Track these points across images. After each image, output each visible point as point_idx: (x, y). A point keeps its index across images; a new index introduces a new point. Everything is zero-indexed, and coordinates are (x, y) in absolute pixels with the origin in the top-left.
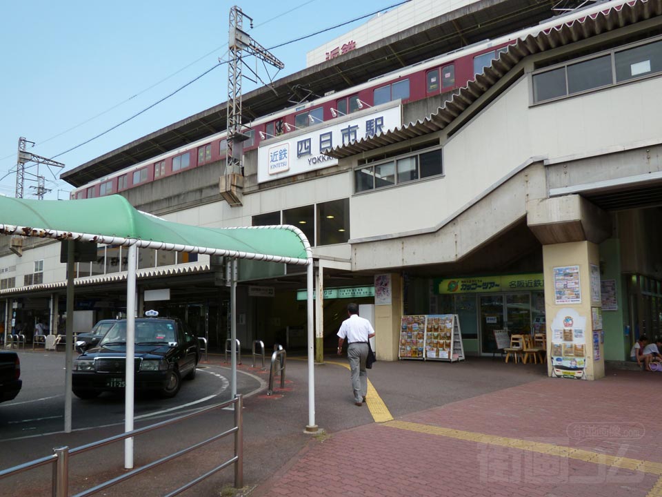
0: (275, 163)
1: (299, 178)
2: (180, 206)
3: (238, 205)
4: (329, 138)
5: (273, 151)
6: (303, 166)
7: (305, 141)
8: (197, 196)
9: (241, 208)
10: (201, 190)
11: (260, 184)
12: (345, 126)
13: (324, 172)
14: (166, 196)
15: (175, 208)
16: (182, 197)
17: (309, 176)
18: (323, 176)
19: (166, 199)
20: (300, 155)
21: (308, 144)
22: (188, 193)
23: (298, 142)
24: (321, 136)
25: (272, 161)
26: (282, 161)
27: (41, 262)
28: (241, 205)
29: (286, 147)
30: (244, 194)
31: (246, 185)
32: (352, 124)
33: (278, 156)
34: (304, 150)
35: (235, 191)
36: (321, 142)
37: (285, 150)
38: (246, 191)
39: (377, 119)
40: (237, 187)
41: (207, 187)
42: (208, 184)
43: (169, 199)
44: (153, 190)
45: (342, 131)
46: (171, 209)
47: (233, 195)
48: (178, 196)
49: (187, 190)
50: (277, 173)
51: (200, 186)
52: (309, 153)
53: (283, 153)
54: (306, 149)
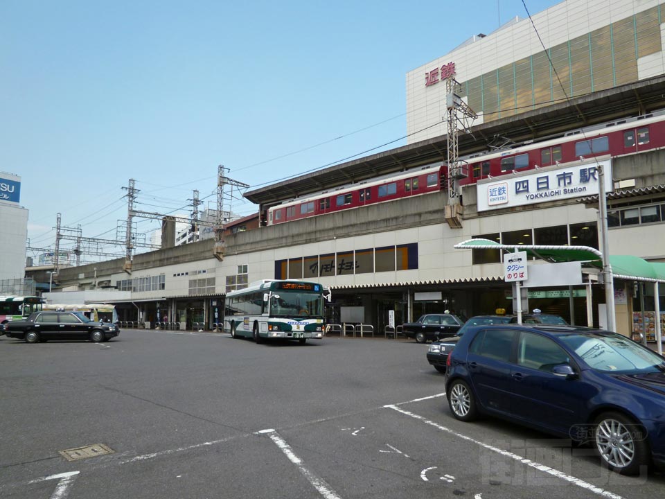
0: (495, 197)
1: (517, 209)
2: (399, 226)
3: (458, 228)
4: (545, 180)
5: (492, 188)
6: (522, 200)
7: (523, 182)
8: (417, 219)
9: (461, 229)
10: (420, 215)
11: (479, 212)
12: (560, 172)
13: (541, 206)
14: (383, 217)
15: (394, 227)
16: (401, 219)
17: (527, 208)
18: (539, 208)
19: (384, 220)
20: (518, 192)
21: (525, 184)
22: (406, 216)
23: (516, 183)
24: (538, 179)
25: (491, 195)
26: (501, 196)
27: (245, 267)
28: (462, 227)
29: (505, 185)
30: (464, 219)
31: (465, 213)
32: (567, 171)
33: (497, 193)
34: (522, 188)
35: (459, 218)
36: (538, 184)
37: (504, 188)
38: (465, 217)
39: (590, 169)
40: (460, 214)
41: (426, 213)
42: (427, 210)
43: (387, 220)
44: (369, 213)
45: (558, 176)
46: (389, 228)
47: (457, 220)
48: (396, 218)
49: (405, 214)
50: (496, 205)
51: (419, 211)
52: (527, 191)
53: (502, 190)
54: (523, 187)
